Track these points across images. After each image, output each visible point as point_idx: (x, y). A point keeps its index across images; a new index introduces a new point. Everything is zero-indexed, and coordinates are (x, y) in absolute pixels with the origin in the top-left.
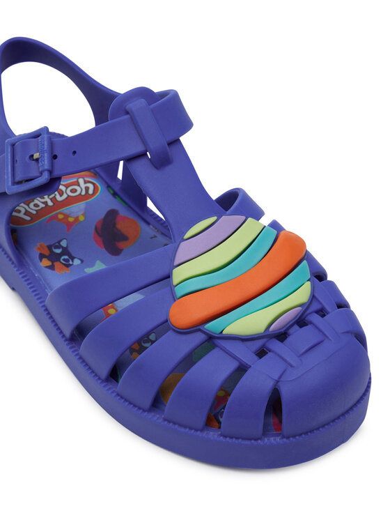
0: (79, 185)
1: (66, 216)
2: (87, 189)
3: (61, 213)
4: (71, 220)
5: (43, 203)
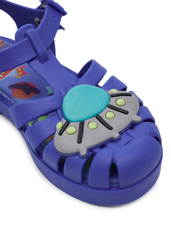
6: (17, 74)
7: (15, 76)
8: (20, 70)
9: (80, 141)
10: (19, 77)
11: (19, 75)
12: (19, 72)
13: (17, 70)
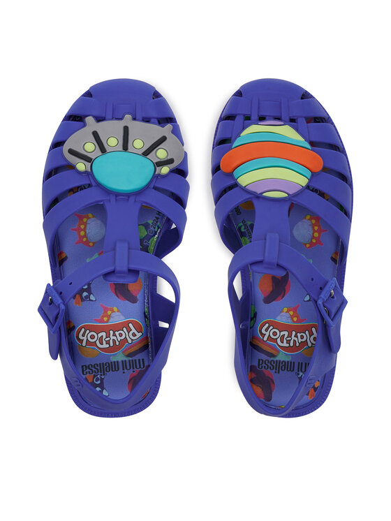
0: (269, 335)
1: (292, 317)
2: (266, 330)
3: (294, 322)
4: (291, 313)
5: (297, 337)
6: (113, 315)
7: (118, 313)
8: (105, 319)
9: (163, 139)
10: (115, 309)
11: (113, 311)
12: (109, 317)
13: (107, 322)
